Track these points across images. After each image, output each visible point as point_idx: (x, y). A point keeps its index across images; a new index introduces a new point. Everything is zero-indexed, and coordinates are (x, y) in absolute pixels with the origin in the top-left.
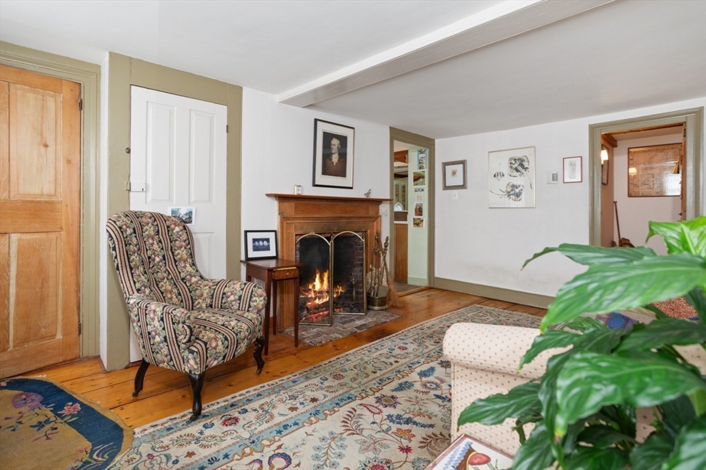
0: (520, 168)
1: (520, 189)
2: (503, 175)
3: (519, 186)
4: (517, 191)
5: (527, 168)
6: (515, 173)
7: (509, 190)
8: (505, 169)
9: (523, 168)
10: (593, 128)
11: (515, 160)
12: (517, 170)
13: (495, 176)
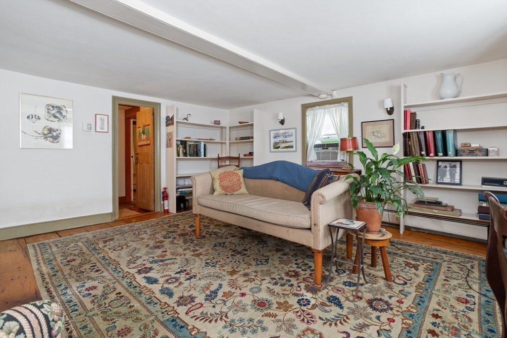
0: (58, 115)
1: (57, 132)
2: (40, 119)
3: (57, 130)
4: (55, 134)
5: (65, 116)
6: (53, 119)
7: (46, 132)
8: (42, 112)
9: (62, 116)
10: (114, 98)
11: (53, 107)
12: (55, 117)
13: (28, 117)
